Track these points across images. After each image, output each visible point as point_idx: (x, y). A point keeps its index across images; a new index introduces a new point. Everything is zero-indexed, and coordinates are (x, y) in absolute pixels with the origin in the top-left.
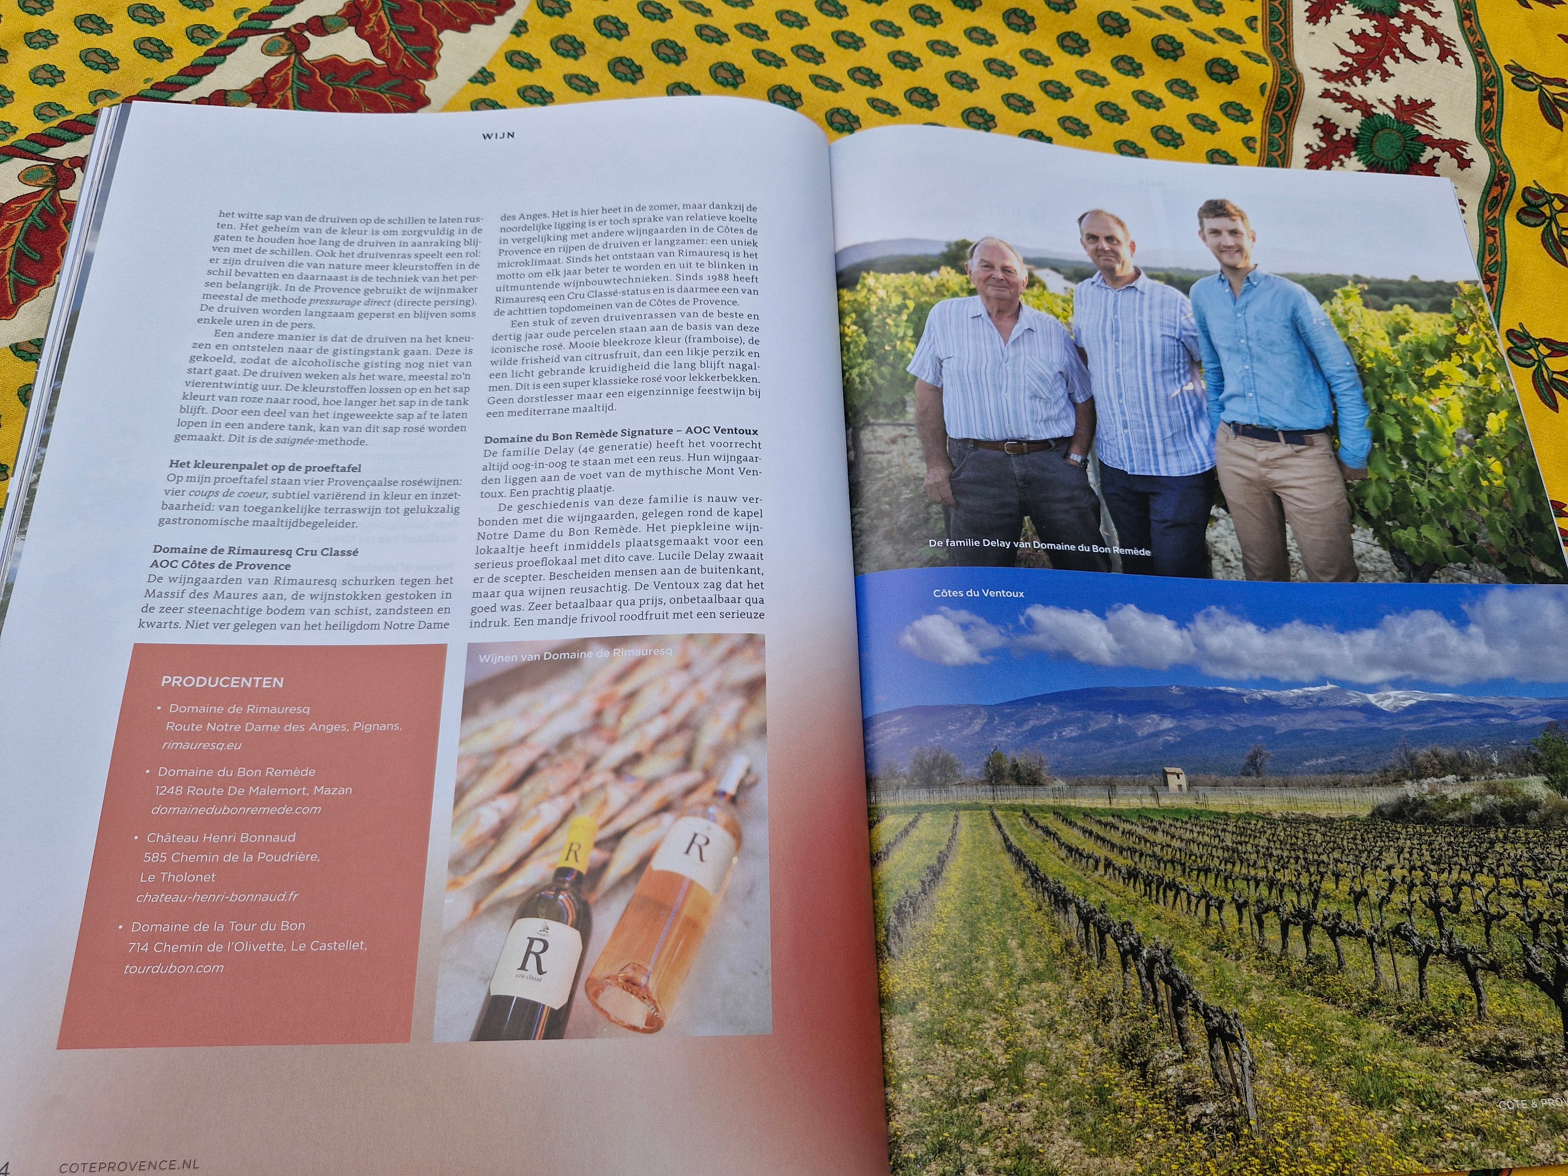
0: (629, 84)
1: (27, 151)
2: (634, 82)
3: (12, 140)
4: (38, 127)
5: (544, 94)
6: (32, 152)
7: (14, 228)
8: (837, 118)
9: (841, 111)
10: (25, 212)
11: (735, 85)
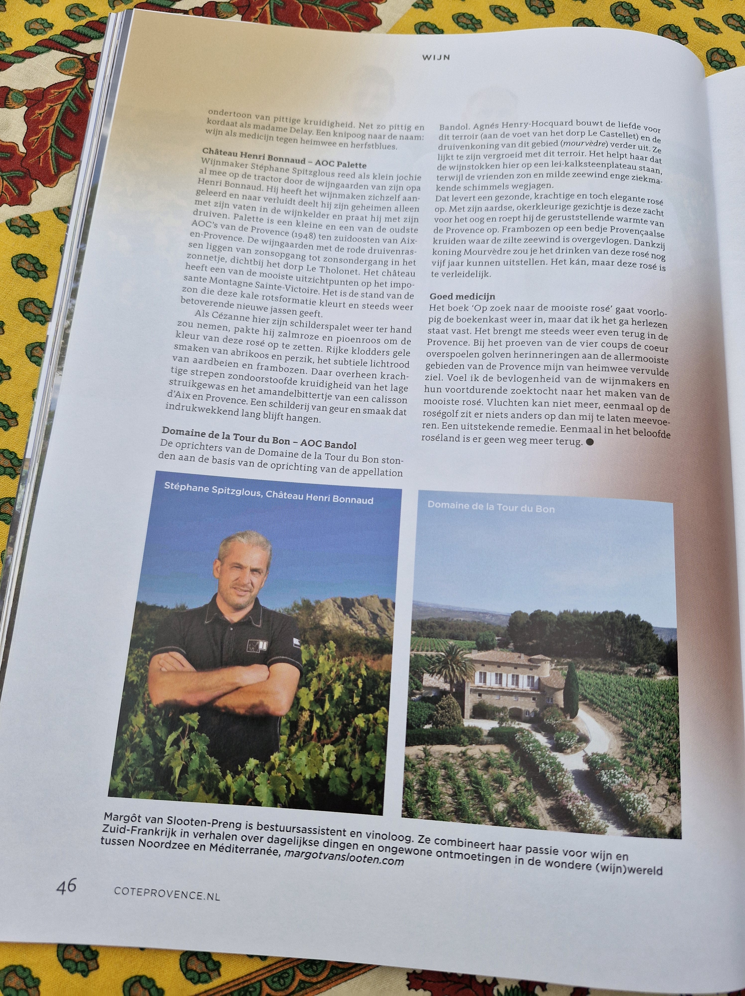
0: (541, 17)
1: (62, 44)
2: (546, 15)
3: (49, 34)
4: (70, 24)
5: (474, 21)
6: (66, 46)
7: (54, 110)
8: (717, 57)
9: (720, 51)
10: (62, 97)
11: (631, 24)
